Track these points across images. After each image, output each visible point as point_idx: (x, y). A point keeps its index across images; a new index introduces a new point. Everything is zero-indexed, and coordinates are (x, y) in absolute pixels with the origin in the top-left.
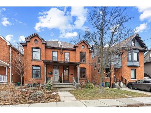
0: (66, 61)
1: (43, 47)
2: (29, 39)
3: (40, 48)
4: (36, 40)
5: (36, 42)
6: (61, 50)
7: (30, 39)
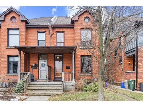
0: (58, 45)
1: (22, 26)
2: (3, 16)
3: (18, 29)
4: (13, 18)
5: (14, 20)
6: (50, 28)
7: (5, 16)
